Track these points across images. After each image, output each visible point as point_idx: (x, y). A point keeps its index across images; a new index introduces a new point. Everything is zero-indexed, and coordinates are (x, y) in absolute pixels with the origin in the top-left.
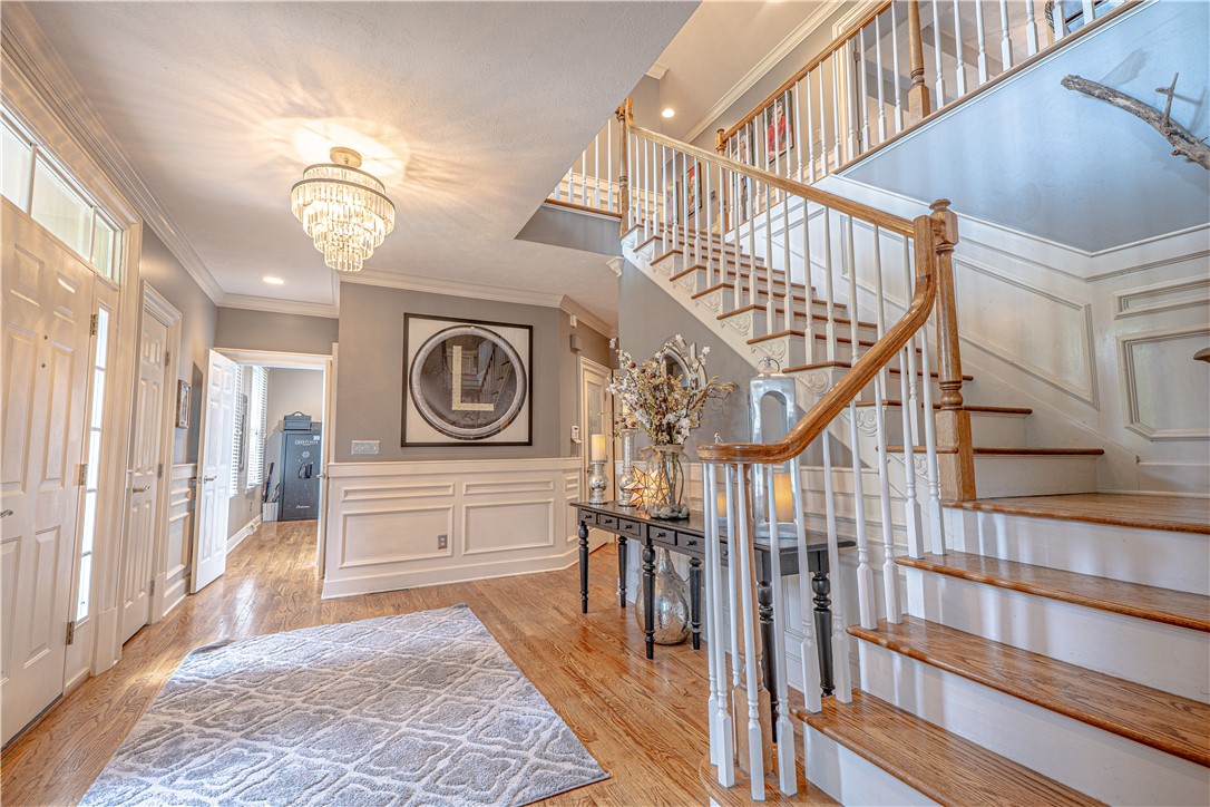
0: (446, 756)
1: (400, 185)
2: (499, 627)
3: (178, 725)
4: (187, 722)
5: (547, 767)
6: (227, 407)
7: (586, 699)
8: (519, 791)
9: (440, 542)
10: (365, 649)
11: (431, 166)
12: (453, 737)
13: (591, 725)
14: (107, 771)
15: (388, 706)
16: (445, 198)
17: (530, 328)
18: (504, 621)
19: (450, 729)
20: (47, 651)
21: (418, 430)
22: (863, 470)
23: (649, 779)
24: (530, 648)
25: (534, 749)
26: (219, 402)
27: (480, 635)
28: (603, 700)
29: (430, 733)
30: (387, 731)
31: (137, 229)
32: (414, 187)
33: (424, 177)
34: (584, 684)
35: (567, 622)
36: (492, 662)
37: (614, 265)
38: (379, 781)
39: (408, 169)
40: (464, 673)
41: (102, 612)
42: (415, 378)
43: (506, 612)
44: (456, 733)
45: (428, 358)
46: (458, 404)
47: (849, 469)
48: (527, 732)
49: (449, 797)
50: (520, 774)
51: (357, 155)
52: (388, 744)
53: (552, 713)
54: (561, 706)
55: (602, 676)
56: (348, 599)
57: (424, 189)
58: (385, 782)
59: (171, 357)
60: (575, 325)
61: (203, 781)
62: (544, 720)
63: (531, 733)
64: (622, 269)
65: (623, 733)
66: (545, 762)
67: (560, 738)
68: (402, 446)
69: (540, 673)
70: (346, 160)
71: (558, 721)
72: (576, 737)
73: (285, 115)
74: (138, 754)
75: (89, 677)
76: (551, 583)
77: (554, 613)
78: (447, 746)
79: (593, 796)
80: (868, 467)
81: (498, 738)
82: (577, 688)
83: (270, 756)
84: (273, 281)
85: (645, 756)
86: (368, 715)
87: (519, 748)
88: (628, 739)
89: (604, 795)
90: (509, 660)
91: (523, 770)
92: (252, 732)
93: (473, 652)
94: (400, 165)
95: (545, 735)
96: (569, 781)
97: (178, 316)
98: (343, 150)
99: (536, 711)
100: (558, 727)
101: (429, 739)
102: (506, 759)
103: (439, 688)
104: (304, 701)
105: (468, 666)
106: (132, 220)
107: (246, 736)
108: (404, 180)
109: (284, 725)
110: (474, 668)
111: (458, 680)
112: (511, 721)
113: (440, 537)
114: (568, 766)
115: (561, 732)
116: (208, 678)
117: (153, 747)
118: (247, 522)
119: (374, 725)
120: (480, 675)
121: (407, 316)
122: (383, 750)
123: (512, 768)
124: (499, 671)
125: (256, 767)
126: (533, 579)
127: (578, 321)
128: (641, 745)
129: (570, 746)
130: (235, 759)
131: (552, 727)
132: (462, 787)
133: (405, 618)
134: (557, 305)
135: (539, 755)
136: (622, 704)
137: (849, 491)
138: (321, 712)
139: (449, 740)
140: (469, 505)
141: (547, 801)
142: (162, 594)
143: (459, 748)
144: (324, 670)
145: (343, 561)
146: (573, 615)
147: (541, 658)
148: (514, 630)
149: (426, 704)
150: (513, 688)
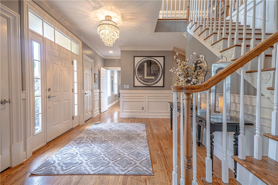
0: (121, 157)
1: (122, 23)
2: (149, 129)
3: (84, 137)
4: (85, 137)
5: (140, 167)
6: (106, 79)
7: (159, 152)
8: (130, 171)
9: (142, 108)
10: (120, 129)
11: (127, 15)
12: (125, 153)
13: (157, 159)
14: (70, 143)
15: (117, 142)
16: (133, 24)
17: (164, 57)
18: (151, 128)
19: (125, 151)
20: (68, 120)
21: (137, 83)
22: (262, 97)
23: (164, 179)
24: (153, 136)
25: (140, 161)
26: (104, 78)
27: (143, 131)
28: (163, 154)
29: (121, 151)
30: (113, 148)
31: (81, 43)
32: (125, 22)
33: (126, 19)
34: (161, 148)
35: (165, 131)
36: (142, 138)
37: (185, 35)
38: (106, 158)
39: (122, 18)
40: (135, 139)
41: (80, 115)
42: (136, 71)
43: (152, 126)
44: (125, 152)
45: (139, 66)
46: (146, 77)
47: (255, 96)
48: (140, 157)
49: (116, 167)
50: (133, 167)
51: (110, 17)
52: (112, 151)
53: (149, 154)
54: (152, 152)
55: (167, 147)
56: (124, 118)
57: (128, 23)
58: (106, 159)
59: (92, 69)
60: (178, 55)
61: (80, 149)
62: (146, 155)
63: (141, 157)
64: (187, 36)
65: (164, 164)
66: (140, 166)
67: (147, 161)
68: (134, 87)
69: (152, 143)
70: (108, 18)
71: (149, 156)
72: (150, 162)
73: (93, 10)
74: (75, 141)
75: (79, 125)
76: (167, 121)
77: (164, 128)
78: (122, 155)
79: (147, 179)
80: (264, 96)
81: (133, 156)
82: (159, 149)
83: (92, 147)
84: (111, 52)
85: (166, 173)
86: (112, 143)
87: (136, 160)
88: (164, 166)
89: (150, 180)
90: (146, 138)
91: (134, 166)
92: (93, 141)
93: (140, 134)
94: (120, 17)
95: (144, 159)
96: (143, 172)
97: (93, 61)
98: (107, 16)
99: (145, 152)
100: (148, 158)
101: (120, 152)
102: (132, 162)
103: (128, 141)
104: (104, 137)
105: (137, 137)
106: (79, 42)
107: (91, 142)
108: (123, 21)
109: (98, 142)
110: (138, 138)
111: (133, 140)
112: (138, 153)
113: (142, 107)
114: (145, 169)
115: (148, 159)
116: (93, 129)
117: (78, 140)
118: (115, 101)
119: (112, 146)
120: (138, 140)
121: (134, 57)
122: (110, 152)
123: (132, 164)
124: (143, 140)
125: (89, 149)
126: (162, 119)
127: (179, 54)
128: (167, 169)
129: (148, 163)
130: (87, 146)
131: (147, 157)
132: (119, 165)
133: (131, 124)
134: (172, 50)
135: (140, 163)
136: (168, 156)
137: (254, 105)
138: (105, 140)
139: (123, 153)
140: (149, 101)
141: (135, 176)
142: (94, 113)
143: (124, 156)
144: (111, 132)
145: (123, 110)
146: (168, 130)
147: (154, 139)
148: (152, 131)
149: (124, 144)
150: (143, 145)
